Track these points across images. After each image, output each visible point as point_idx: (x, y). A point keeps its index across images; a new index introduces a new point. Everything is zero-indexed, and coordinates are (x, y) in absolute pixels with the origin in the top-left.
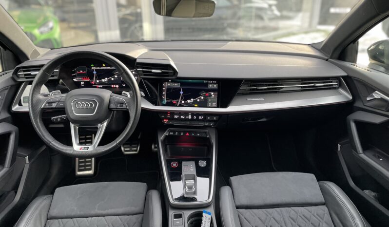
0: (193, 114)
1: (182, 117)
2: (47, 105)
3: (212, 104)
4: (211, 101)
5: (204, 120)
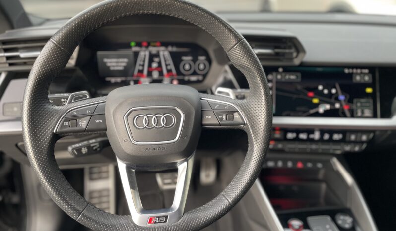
0: (323, 130)
1: (303, 136)
2: (66, 124)
3: (363, 112)
4: (362, 106)
5: (343, 141)
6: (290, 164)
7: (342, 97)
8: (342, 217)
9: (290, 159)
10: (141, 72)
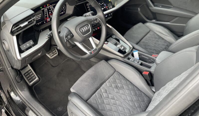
4: (109, 6)
6: (96, 29)
7: (105, 5)
8: (113, 36)
9: (96, 28)
10: (46, 17)
